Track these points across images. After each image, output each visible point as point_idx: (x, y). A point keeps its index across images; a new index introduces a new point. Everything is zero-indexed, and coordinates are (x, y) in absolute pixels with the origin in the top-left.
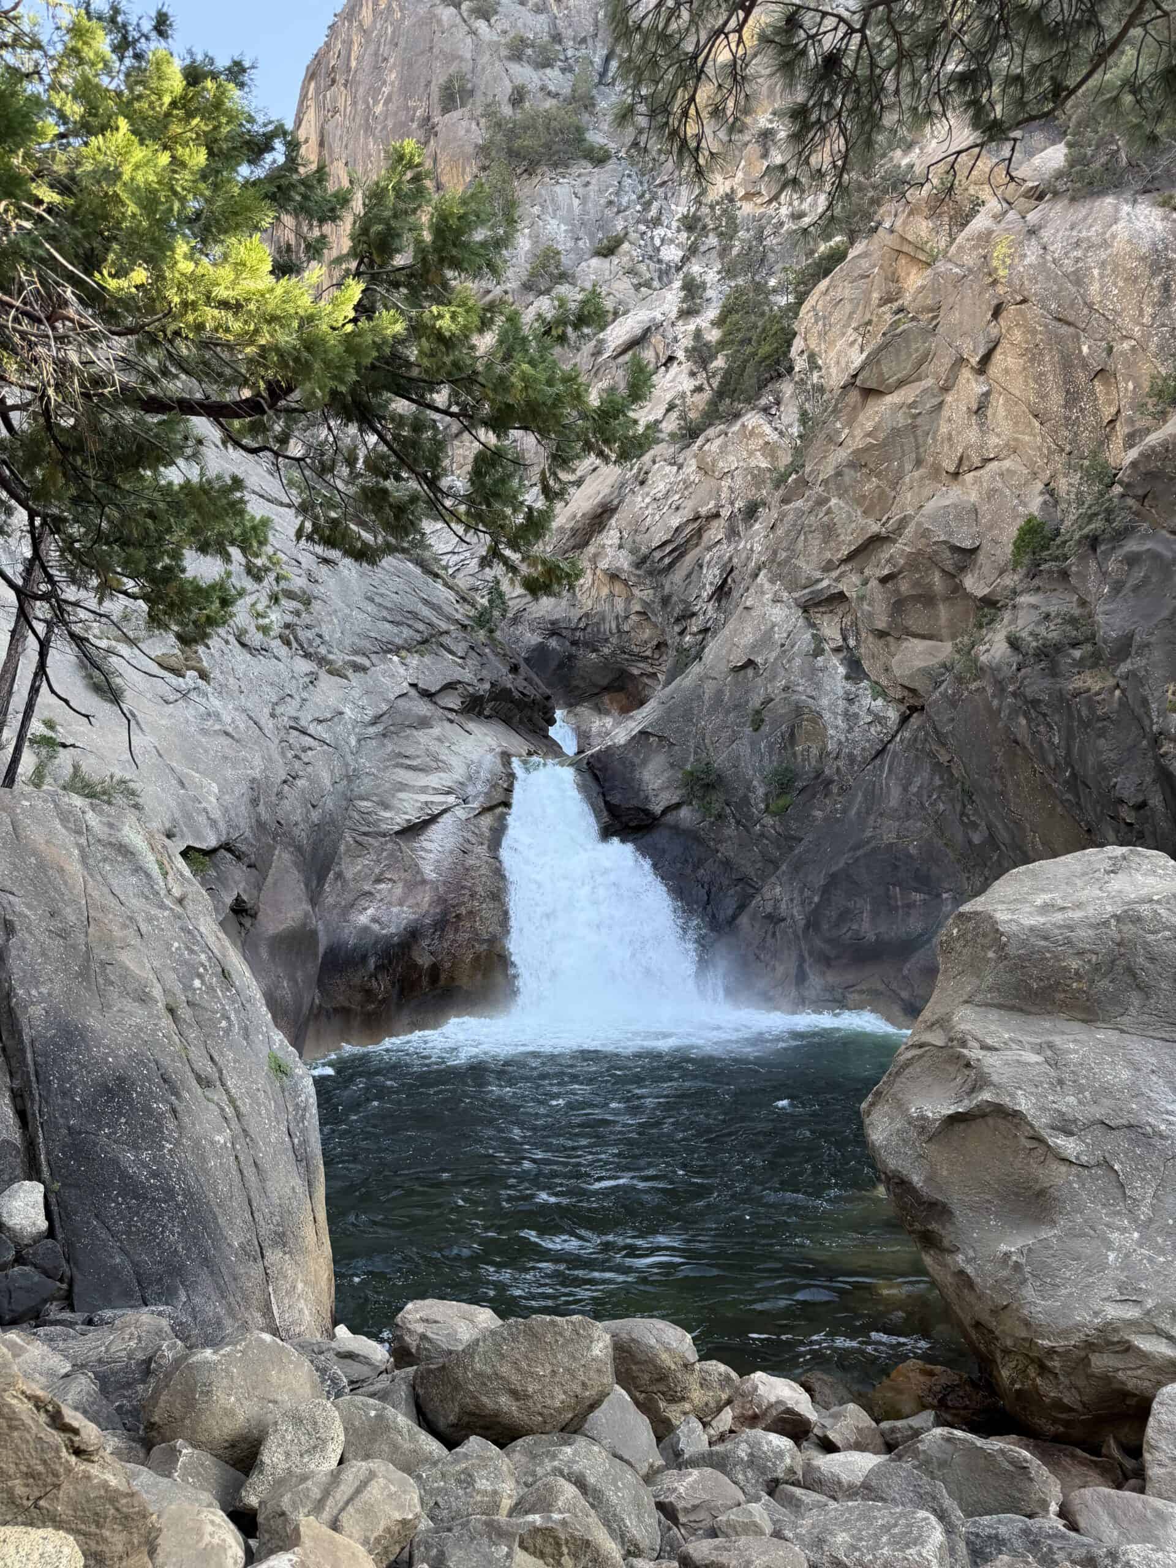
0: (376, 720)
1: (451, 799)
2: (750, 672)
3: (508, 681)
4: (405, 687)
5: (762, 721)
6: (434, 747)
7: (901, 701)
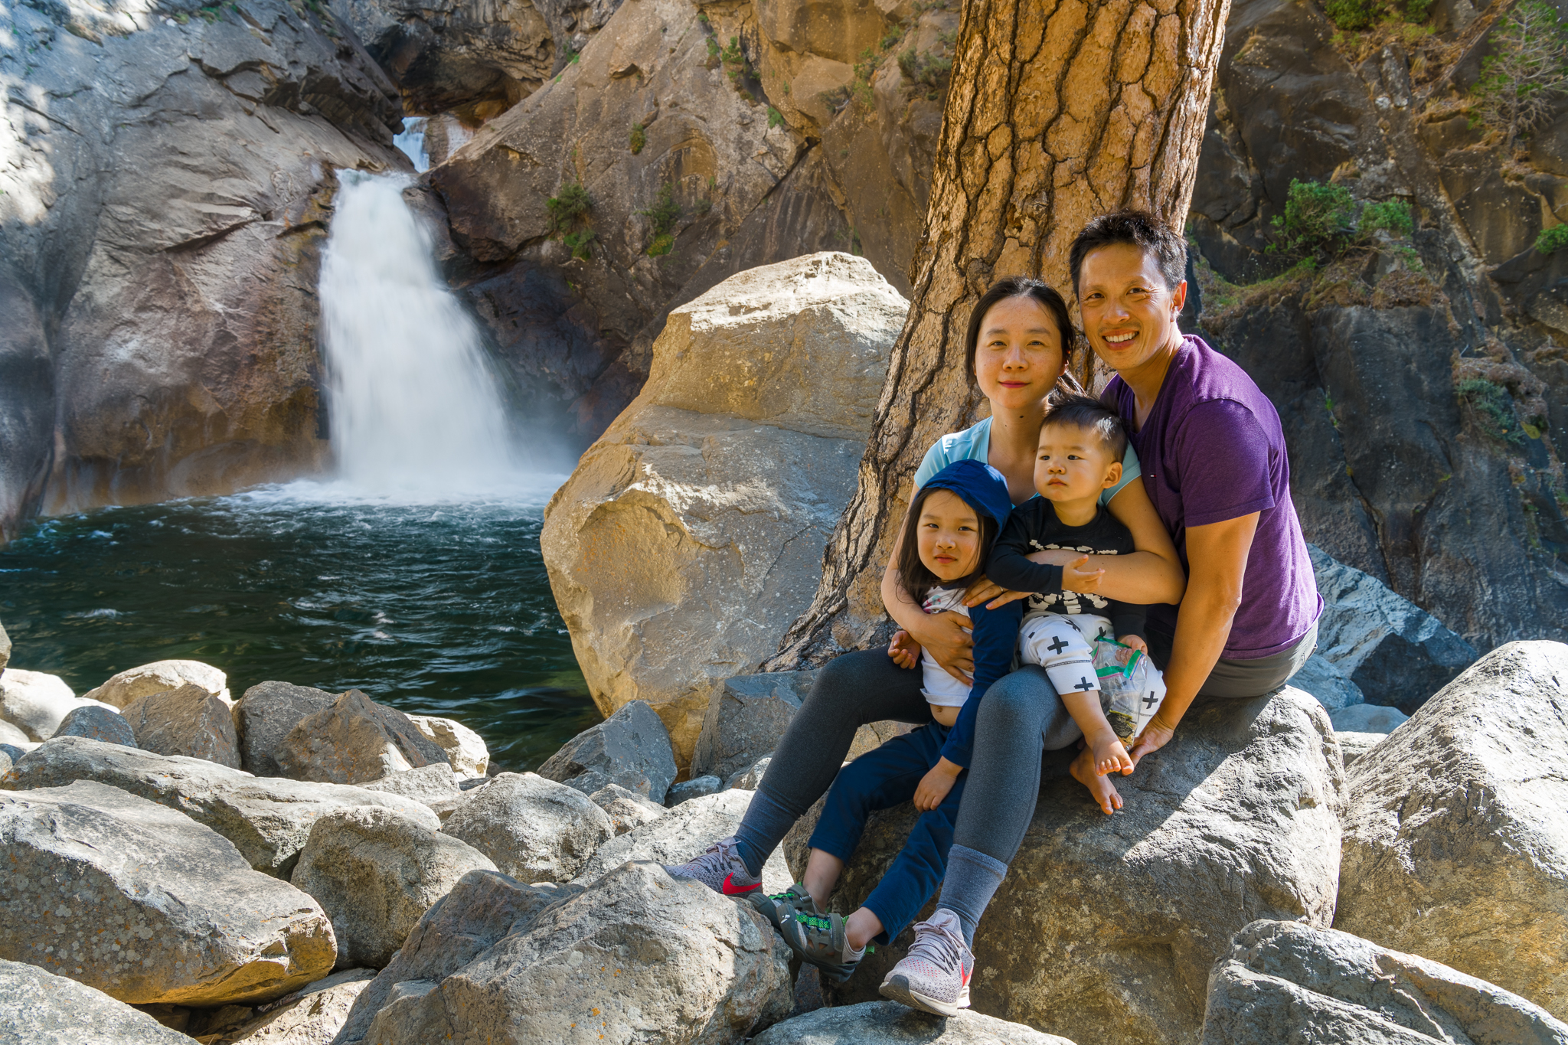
0: (140, 102)
1: (245, 213)
2: (633, 80)
3: (334, 69)
4: (183, 62)
5: (644, 142)
6: (223, 143)
7: (799, 131)
